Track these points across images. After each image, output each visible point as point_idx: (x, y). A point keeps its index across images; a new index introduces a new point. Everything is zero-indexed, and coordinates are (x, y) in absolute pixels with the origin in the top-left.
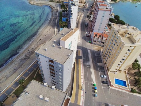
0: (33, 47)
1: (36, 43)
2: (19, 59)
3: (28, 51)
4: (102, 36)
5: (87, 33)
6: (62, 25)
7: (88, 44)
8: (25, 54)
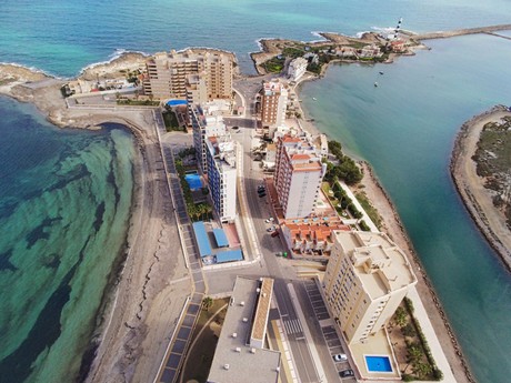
0: (134, 309)
1: (140, 293)
2: (113, 365)
3: (129, 330)
4: (312, 237)
5: (269, 224)
6: (198, 215)
7: (283, 262)
8: (122, 343)
